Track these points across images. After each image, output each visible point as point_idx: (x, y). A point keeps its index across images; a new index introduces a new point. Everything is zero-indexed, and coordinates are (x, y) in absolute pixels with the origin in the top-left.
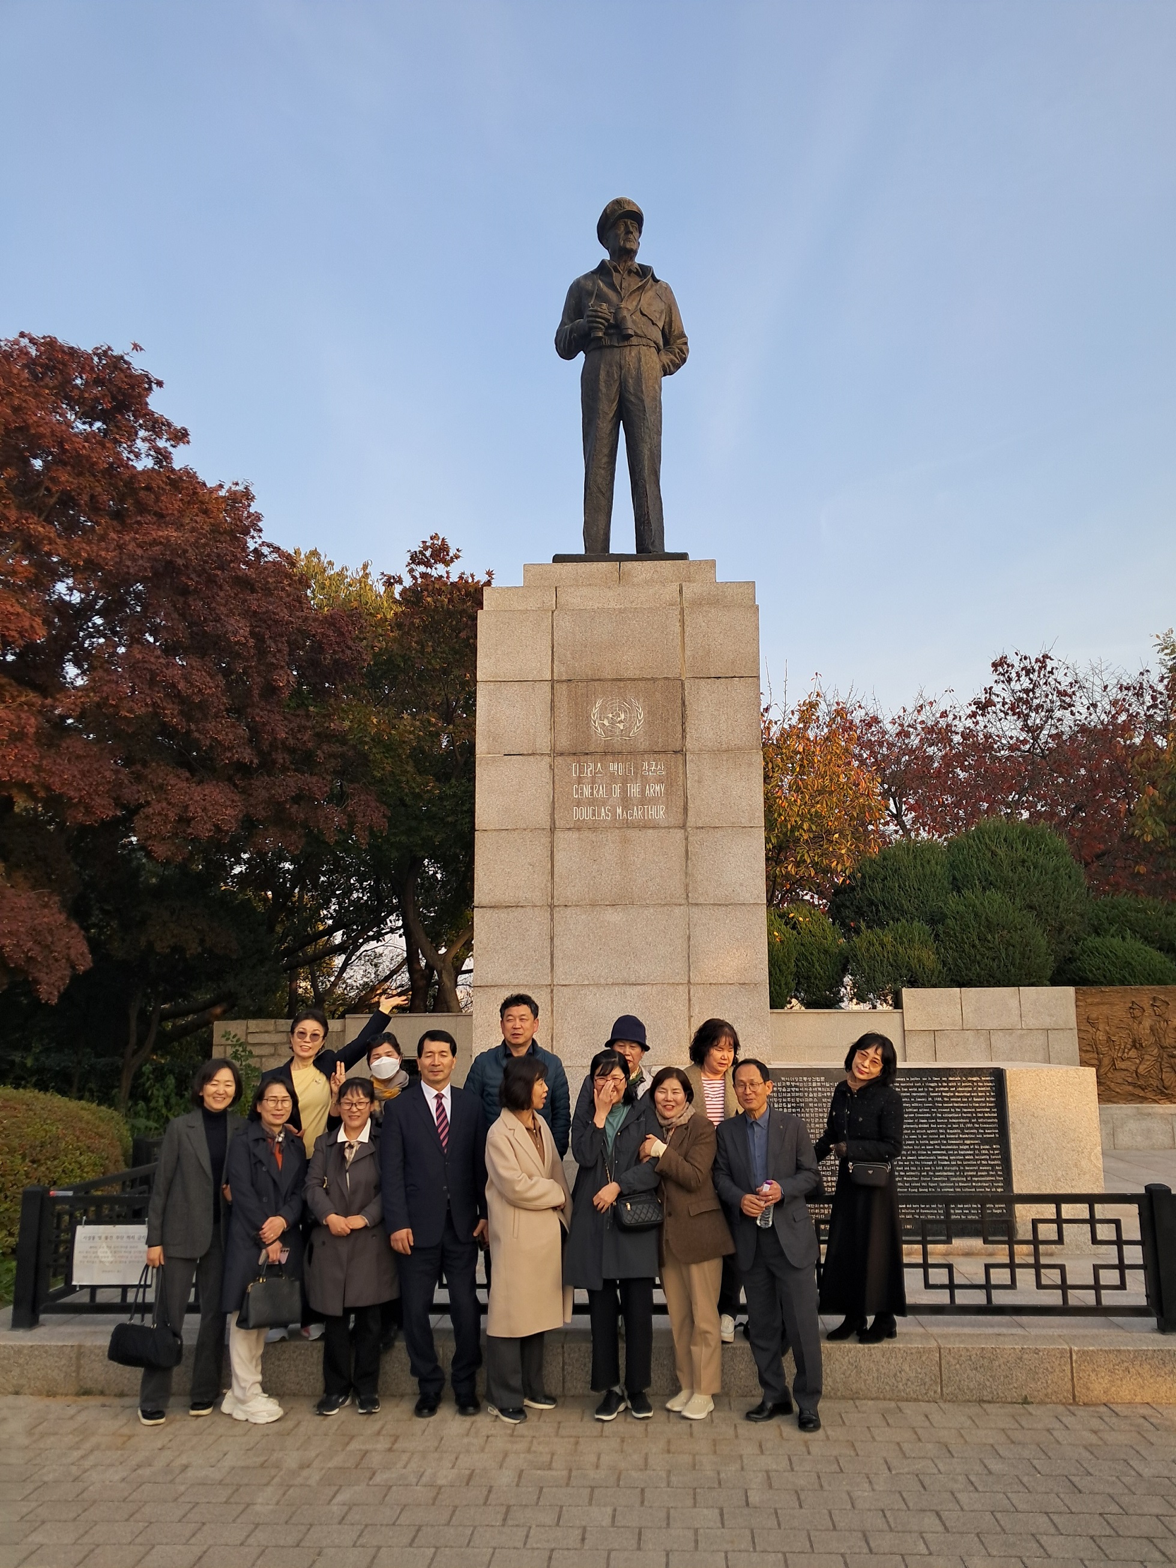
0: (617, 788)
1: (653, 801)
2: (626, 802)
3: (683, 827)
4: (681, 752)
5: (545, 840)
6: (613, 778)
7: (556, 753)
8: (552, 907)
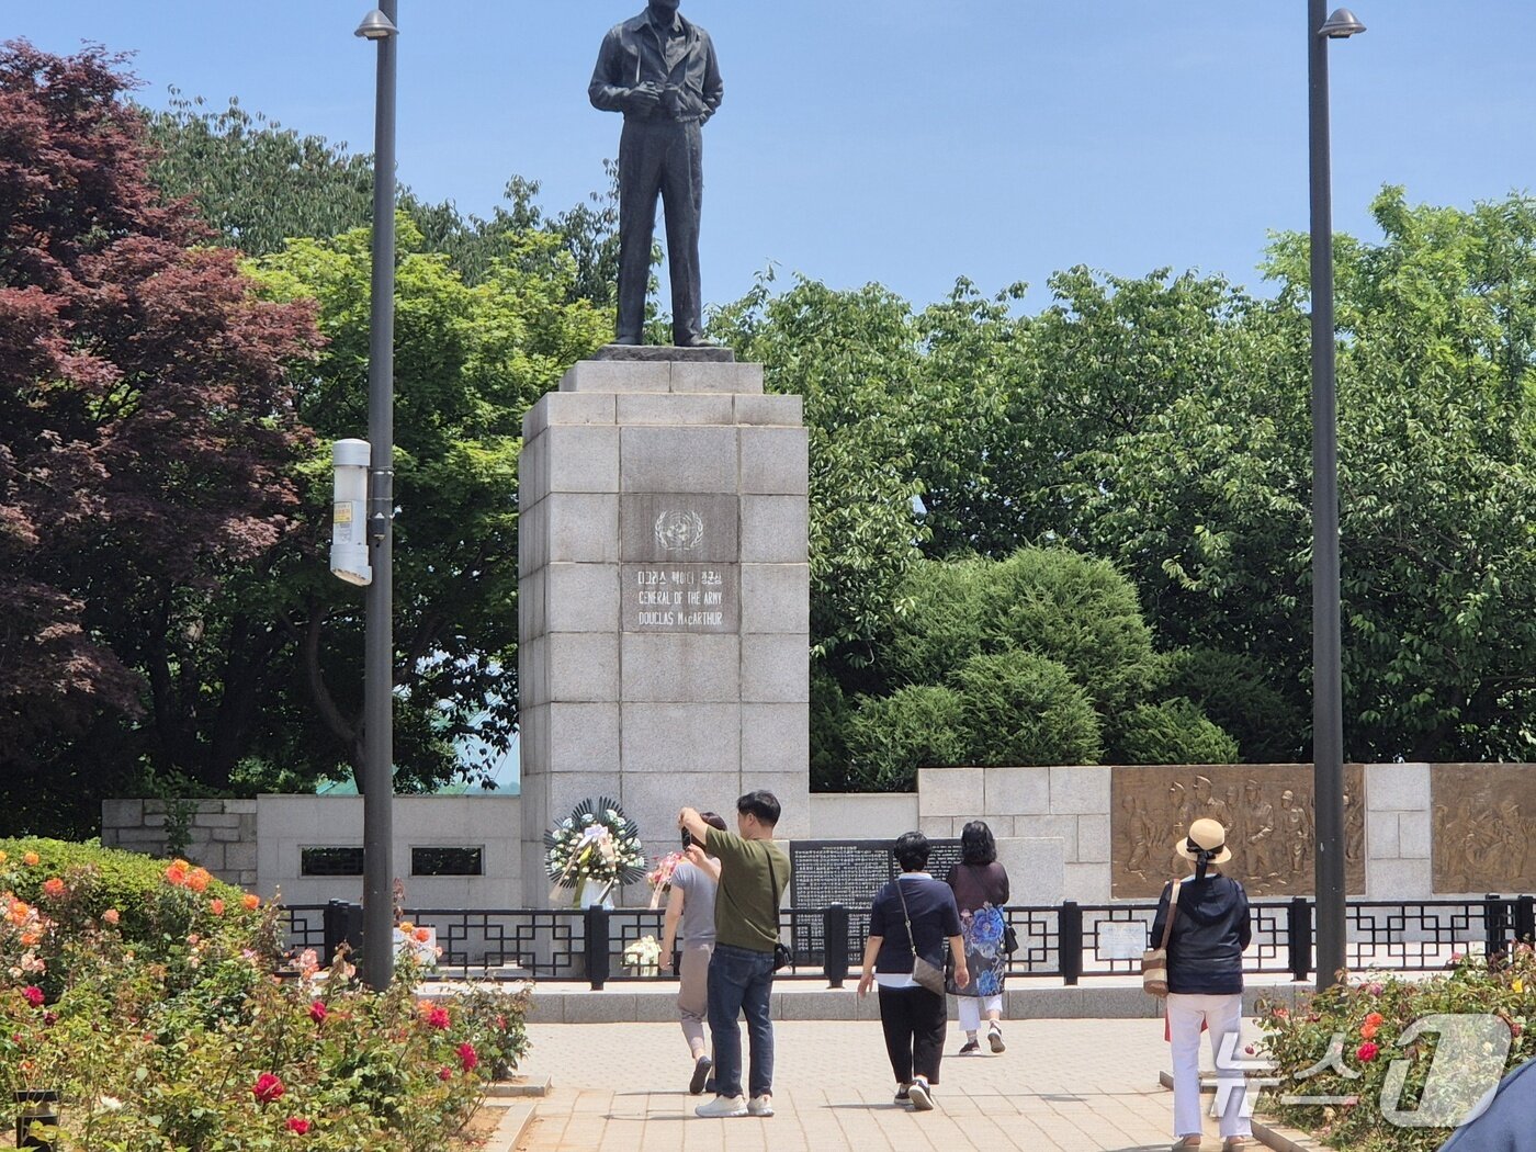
0: (678, 596)
1: (711, 608)
2: (687, 609)
3: (737, 633)
4: (736, 563)
5: (614, 642)
6: (675, 587)
7: (624, 561)
8: (620, 703)
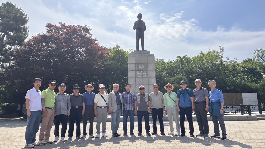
1: (145, 75)
3: (148, 77)
4: (148, 70)
5: (135, 79)
6: (141, 73)
7: (136, 70)
